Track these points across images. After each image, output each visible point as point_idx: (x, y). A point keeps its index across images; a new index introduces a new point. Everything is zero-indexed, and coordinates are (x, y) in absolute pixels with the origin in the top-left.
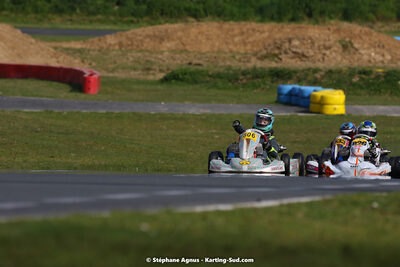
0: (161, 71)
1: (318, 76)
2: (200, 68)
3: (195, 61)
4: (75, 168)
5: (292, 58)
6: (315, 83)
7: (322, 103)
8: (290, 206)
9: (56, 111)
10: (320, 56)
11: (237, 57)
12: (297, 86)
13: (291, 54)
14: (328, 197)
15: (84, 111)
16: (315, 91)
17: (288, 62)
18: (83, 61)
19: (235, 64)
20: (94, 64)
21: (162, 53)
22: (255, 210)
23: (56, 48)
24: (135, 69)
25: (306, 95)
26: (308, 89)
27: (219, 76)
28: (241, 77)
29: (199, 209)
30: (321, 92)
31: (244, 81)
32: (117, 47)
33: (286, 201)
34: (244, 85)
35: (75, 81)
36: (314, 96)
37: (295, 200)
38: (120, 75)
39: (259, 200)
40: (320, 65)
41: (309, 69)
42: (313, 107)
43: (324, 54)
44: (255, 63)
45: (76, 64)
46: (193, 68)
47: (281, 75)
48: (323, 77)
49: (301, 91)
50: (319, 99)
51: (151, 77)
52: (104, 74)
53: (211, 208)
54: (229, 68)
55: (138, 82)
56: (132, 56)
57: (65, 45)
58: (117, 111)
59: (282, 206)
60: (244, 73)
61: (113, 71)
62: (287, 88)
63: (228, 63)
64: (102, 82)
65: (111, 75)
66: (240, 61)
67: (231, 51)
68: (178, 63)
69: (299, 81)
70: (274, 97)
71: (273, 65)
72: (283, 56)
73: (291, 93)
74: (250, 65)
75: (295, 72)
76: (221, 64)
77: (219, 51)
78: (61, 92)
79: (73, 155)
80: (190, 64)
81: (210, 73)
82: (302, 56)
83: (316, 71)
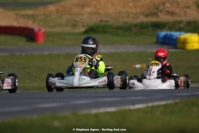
0: (83, 26)
1: (182, 25)
2: (107, 24)
3: (105, 19)
4: (28, 90)
5: (166, 15)
6: (180, 30)
7: (185, 42)
8: (152, 107)
9: (18, 54)
10: (183, 13)
11: (131, 15)
12: (169, 33)
13: (165, 12)
14: (177, 101)
15: (35, 54)
16: (180, 35)
17: (163, 18)
18: (34, 22)
19: (130, 20)
20: (41, 24)
21: (83, 15)
22: (130, 111)
23: (17, 15)
24: (67, 26)
25: (174, 37)
26: (176, 34)
27: (119, 28)
28: (133, 28)
29: (94, 111)
30: (184, 36)
31: (136, 31)
32: (55, 13)
33: (150, 104)
34: (135, 33)
35: (29, 35)
36: (180, 39)
37: (156, 103)
38: (58, 30)
39: (134, 104)
40: (183, 19)
41: (176, 22)
42: (179, 45)
43: (186, 12)
44: (142, 19)
45: (30, 24)
46: (103, 24)
47: (158, 26)
48: (185, 26)
49: (171, 36)
50: (182, 40)
51: (77, 31)
52: (47, 29)
53: (102, 110)
54: (126, 23)
55: (69, 34)
56: (65, 18)
57: (23, 12)
58: (56, 53)
59: (148, 107)
60: (135, 26)
61: (53, 27)
62: (163, 33)
63: (126, 20)
64: (46, 35)
65: (52, 30)
66: (133, 18)
67: (127, 12)
68: (93, 21)
69: (170, 29)
70: (154, 40)
71: (154, 19)
72: (160, 14)
73: (165, 37)
74: (139, 21)
75: (167, 23)
76: (121, 20)
77: (120, 12)
78: (20, 42)
79: (27, 81)
80: (101, 21)
81: (114, 26)
82: (172, 13)
83: (180, 22)
